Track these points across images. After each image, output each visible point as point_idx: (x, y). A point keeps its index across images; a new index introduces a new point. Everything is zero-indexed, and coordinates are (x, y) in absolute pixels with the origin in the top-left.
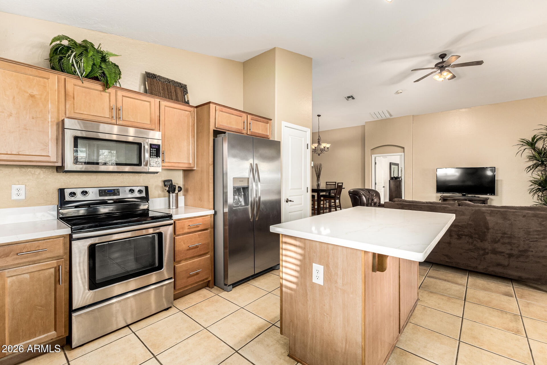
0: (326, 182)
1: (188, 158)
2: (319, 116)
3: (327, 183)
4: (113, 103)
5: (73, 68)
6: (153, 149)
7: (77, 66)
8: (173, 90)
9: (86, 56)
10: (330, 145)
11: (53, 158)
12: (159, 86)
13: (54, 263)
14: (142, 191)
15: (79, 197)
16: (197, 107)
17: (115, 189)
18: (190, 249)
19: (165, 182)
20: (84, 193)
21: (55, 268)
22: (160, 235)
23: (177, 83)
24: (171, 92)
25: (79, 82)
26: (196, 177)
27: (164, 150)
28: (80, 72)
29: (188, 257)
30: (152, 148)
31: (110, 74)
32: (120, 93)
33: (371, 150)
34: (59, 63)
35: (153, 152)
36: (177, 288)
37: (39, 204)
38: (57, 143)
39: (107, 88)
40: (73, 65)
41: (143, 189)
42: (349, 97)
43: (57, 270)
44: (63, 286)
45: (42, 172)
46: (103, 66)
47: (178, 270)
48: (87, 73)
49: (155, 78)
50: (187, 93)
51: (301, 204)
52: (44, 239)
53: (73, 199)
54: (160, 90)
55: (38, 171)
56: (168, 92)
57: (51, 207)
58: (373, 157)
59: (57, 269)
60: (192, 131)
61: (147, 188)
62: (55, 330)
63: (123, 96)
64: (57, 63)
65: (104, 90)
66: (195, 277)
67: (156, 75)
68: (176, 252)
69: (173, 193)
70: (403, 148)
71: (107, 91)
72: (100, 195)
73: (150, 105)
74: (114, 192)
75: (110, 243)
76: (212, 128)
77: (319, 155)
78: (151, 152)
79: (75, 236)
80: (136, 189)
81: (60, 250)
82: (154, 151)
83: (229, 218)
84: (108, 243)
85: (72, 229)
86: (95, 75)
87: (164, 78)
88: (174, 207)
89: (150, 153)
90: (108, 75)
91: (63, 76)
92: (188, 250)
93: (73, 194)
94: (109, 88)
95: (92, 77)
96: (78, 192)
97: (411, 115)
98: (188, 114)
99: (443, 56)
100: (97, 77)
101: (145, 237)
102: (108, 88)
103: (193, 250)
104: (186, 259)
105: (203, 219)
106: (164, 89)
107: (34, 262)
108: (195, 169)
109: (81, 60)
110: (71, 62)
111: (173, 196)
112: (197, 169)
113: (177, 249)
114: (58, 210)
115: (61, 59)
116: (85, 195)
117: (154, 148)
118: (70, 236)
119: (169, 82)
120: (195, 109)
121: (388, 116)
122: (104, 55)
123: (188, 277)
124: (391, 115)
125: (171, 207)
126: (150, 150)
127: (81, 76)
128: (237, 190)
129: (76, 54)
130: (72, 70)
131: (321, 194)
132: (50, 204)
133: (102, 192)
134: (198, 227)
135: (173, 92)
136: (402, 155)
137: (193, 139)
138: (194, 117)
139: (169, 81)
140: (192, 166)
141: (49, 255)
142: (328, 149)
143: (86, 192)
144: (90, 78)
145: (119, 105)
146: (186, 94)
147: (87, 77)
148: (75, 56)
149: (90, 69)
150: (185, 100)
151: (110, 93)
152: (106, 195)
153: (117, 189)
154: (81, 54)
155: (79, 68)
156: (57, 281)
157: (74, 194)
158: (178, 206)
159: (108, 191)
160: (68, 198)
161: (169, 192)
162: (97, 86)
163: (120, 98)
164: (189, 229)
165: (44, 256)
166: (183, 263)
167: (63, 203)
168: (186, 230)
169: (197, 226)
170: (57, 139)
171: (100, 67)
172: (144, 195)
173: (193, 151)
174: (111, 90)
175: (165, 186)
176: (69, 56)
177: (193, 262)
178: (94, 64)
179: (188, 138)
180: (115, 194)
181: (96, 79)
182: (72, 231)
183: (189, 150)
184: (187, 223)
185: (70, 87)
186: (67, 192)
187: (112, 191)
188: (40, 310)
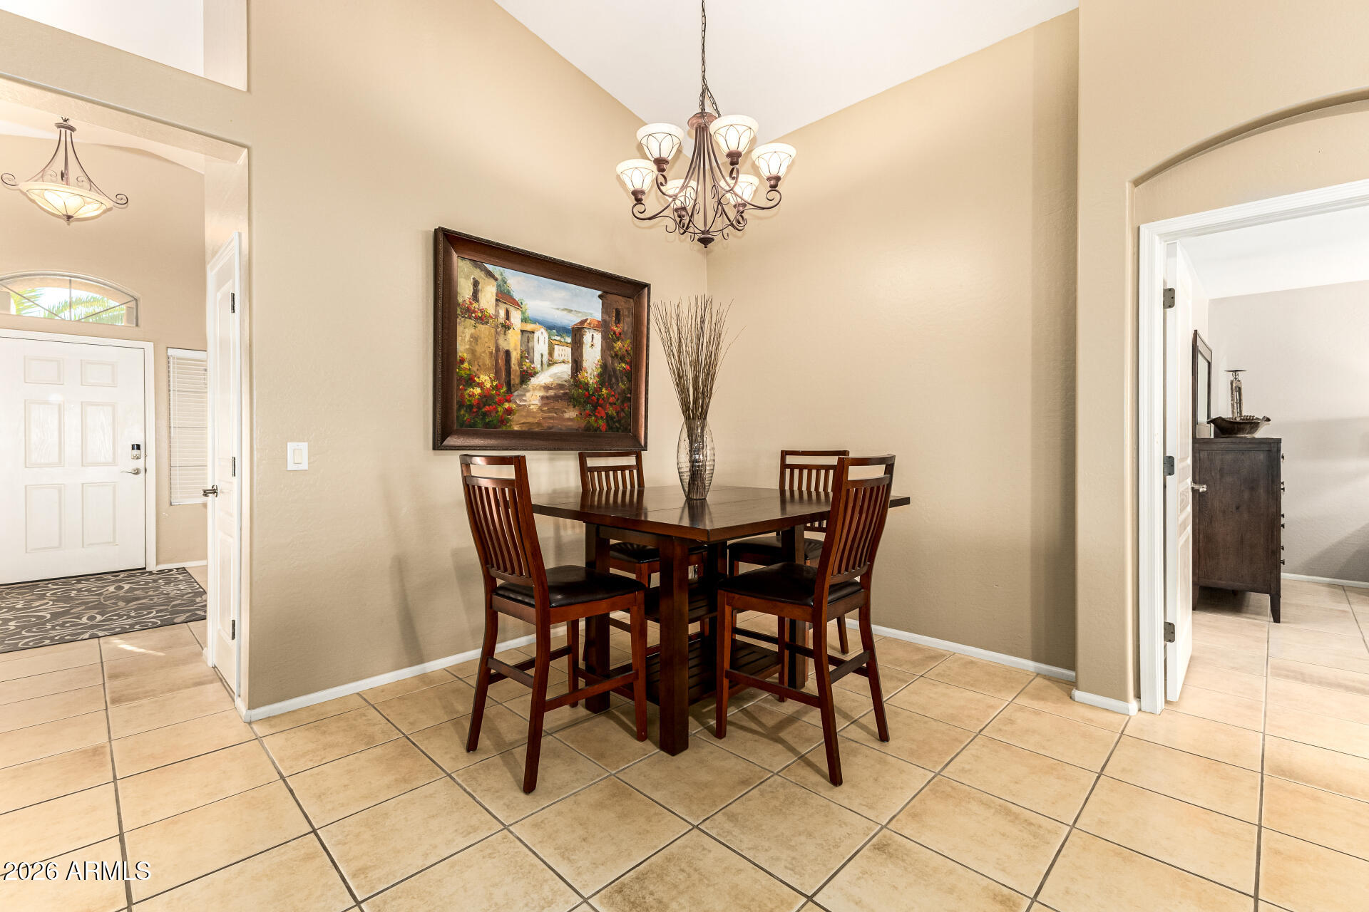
0: (784, 454)
3: (790, 460)
33: (1137, 183)
142: (774, 187)
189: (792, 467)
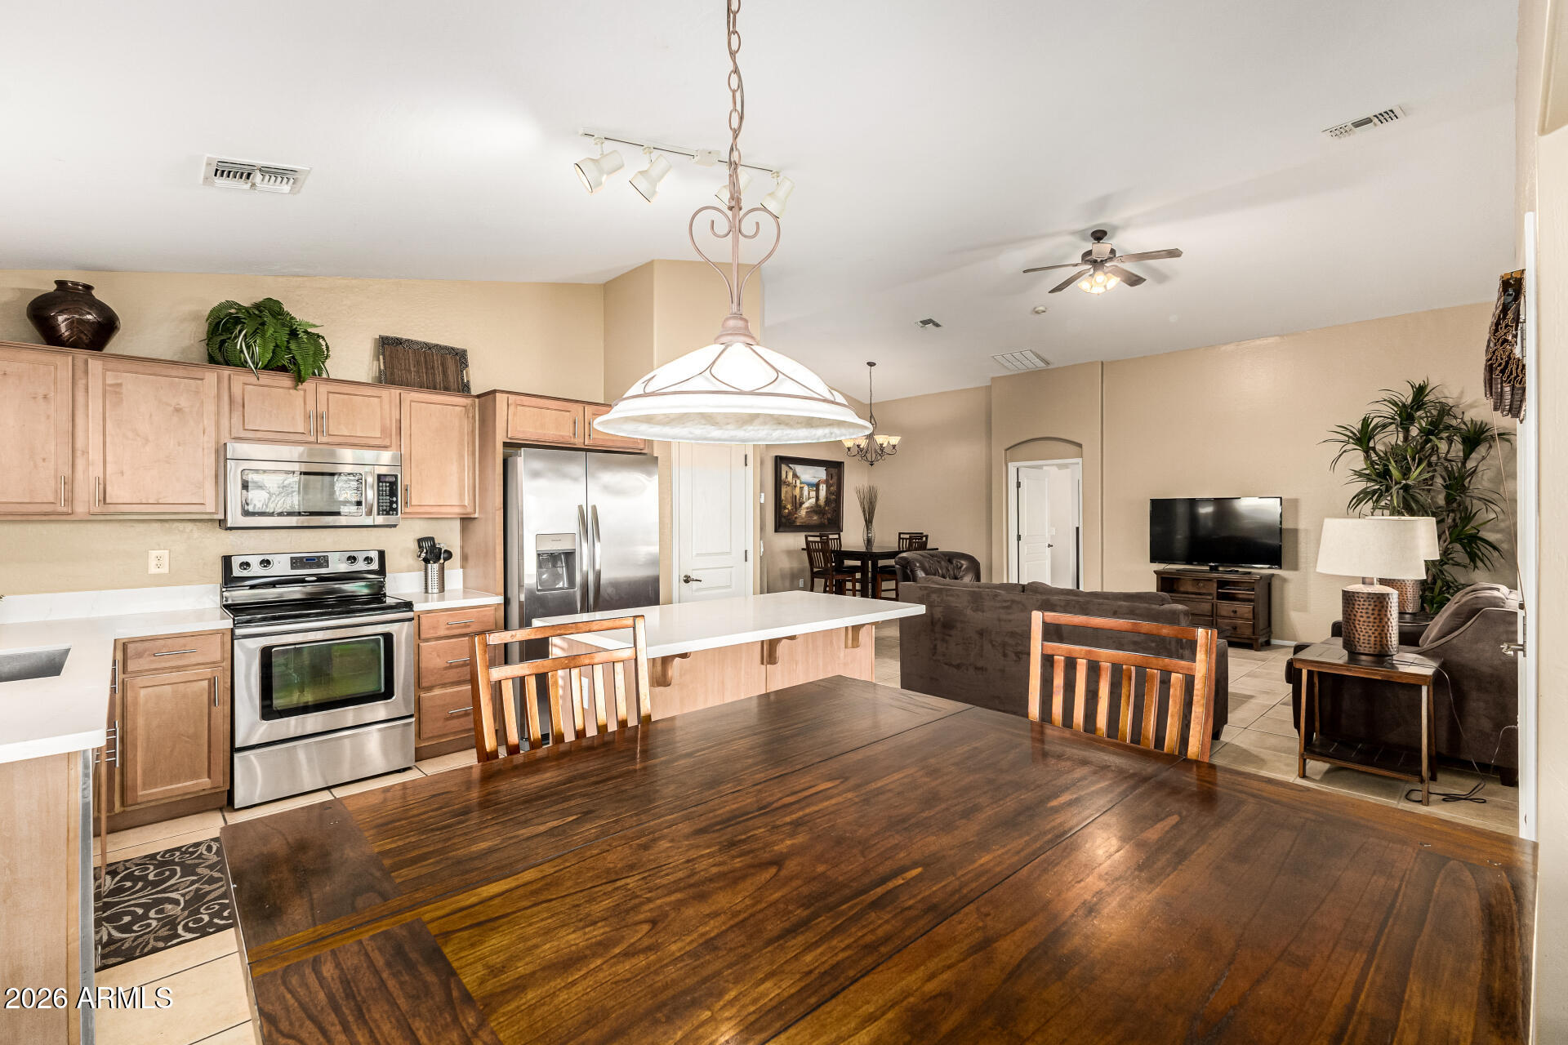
0: (900, 534)
1: (461, 495)
2: (871, 364)
3: (902, 536)
4: (311, 407)
5: (242, 355)
6: (384, 484)
7: (249, 354)
8: (437, 364)
9: (263, 336)
10: (899, 438)
11: (210, 508)
12: (409, 359)
13: (207, 672)
14: (372, 560)
15: (256, 570)
16: (479, 396)
17: (320, 557)
18: (451, 667)
19: (420, 541)
20: (266, 563)
21: (209, 680)
22: (388, 638)
23: (446, 348)
24: (433, 368)
25: (252, 379)
26: (479, 531)
27: (409, 483)
28: (253, 363)
29: (446, 681)
30: (382, 482)
31: (303, 359)
32: (323, 389)
33: (1007, 450)
34: (220, 351)
35: (384, 488)
36: (424, 736)
37: (190, 582)
38: (217, 482)
39: (300, 381)
40: (242, 351)
41: (374, 555)
42: (925, 323)
43: (212, 683)
44: (222, 710)
45: (195, 528)
46: (293, 346)
47: (425, 705)
48: (266, 362)
49: (401, 344)
50: (467, 366)
51: (729, 587)
52: (193, 635)
53: (245, 573)
54: (409, 365)
55: (190, 526)
56: (427, 368)
57: (211, 586)
58: (1012, 467)
59: (212, 681)
60: (468, 444)
61: (382, 554)
62: (209, 777)
63: (329, 392)
64: (217, 351)
65: (295, 388)
66: (462, 720)
67: (401, 339)
68: (423, 670)
69: (435, 563)
70: (1080, 446)
71: (300, 387)
72: (293, 568)
73: (381, 402)
74: (320, 561)
75: (297, 646)
76: (500, 438)
77: (872, 465)
78: (381, 488)
79: (238, 632)
80: (361, 556)
81: (215, 652)
82: (386, 487)
83: (528, 611)
84: (293, 647)
85: (234, 620)
86: (280, 364)
87: (417, 343)
88: (436, 591)
89: (379, 490)
90: (300, 361)
91: (226, 372)
92: (446, 668)
93: (245, 565)
94: (304, 382)
95: (274, 366)
96: (254, 561)
97: (1097, 362)
98: (461, 411)
99: (1099, 235)
100: (284, 365)
101: (361, 641)
102: (302, 382)
103: (458, 670)
104: (444, 685)
105: (478, 612)
106: (418, 363)
107: (178, 668)
108: (476, 515)
109: (255, 342)
110: (238, 348)
111: (434, 568)
112: (482, 516)
113: (423, 665)
114: (222, 592)
115: (223, 342)
116: (265, 566)
117: (386, 482)
118: (232, 630)
119: (430, 349)
120: (477, 400)
121: (1041, 365)
122: (294, 327)
123: (447, 719)
124: (1047, 363)
125: (430, 591)
126: (378, 486)
127: (256, 368)
128: (548, 559)
129: (246, 332)
130: (240, 360)
131: (881, 563)
132: (208, 583)
133: (296, 563)
134: (469, 626)
135: (438, 367)
136: (1078, 464)
137: (471, 458)
138: (474, 417)
139: (429, 347)
140: (469, 510)
141: (200, 659)
142: (894, 448)
143: (268, 562)
144: (272, 370)
145: (322, 408)
146: (464, 368)
147: (266, 368)
148: (245, 335)
149: (269, 356)
150: (463, 380)
151: (305, 391)
152: (303, 567)
153: (324, 557)
154: (255, 333)
155: (252, 357)
156: (212, 702)
157: (248, 564)
158: (444, 587)
159: (307, 560)
160: (237, 572)
161: (426, 561)
162: (284, 380)
163: (322, 397)
164: (448, 629)
165: (194, 659)
166: (437, 692)
167: (230, 580)
168: (442, 632)
169: (466, 625)
170: (217, 476)
171: (288, 348)
172: (375, 566)
173: (471, 481)
174: (309, 385)
175: (420, 547)
176: (236, 337)
177: (458, 692)
178: (277, 346)
179: (461, 457)
180: (319, 566)
181: (283, 369)
182: (234, 624)
183: (461, 480)
184: (444, 618)
185: (237, 389)
186: (236, 562)
187: (314, 560)
188: (186, 742)
189: (903, 539)
